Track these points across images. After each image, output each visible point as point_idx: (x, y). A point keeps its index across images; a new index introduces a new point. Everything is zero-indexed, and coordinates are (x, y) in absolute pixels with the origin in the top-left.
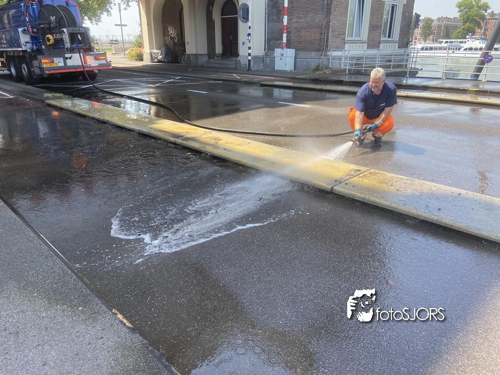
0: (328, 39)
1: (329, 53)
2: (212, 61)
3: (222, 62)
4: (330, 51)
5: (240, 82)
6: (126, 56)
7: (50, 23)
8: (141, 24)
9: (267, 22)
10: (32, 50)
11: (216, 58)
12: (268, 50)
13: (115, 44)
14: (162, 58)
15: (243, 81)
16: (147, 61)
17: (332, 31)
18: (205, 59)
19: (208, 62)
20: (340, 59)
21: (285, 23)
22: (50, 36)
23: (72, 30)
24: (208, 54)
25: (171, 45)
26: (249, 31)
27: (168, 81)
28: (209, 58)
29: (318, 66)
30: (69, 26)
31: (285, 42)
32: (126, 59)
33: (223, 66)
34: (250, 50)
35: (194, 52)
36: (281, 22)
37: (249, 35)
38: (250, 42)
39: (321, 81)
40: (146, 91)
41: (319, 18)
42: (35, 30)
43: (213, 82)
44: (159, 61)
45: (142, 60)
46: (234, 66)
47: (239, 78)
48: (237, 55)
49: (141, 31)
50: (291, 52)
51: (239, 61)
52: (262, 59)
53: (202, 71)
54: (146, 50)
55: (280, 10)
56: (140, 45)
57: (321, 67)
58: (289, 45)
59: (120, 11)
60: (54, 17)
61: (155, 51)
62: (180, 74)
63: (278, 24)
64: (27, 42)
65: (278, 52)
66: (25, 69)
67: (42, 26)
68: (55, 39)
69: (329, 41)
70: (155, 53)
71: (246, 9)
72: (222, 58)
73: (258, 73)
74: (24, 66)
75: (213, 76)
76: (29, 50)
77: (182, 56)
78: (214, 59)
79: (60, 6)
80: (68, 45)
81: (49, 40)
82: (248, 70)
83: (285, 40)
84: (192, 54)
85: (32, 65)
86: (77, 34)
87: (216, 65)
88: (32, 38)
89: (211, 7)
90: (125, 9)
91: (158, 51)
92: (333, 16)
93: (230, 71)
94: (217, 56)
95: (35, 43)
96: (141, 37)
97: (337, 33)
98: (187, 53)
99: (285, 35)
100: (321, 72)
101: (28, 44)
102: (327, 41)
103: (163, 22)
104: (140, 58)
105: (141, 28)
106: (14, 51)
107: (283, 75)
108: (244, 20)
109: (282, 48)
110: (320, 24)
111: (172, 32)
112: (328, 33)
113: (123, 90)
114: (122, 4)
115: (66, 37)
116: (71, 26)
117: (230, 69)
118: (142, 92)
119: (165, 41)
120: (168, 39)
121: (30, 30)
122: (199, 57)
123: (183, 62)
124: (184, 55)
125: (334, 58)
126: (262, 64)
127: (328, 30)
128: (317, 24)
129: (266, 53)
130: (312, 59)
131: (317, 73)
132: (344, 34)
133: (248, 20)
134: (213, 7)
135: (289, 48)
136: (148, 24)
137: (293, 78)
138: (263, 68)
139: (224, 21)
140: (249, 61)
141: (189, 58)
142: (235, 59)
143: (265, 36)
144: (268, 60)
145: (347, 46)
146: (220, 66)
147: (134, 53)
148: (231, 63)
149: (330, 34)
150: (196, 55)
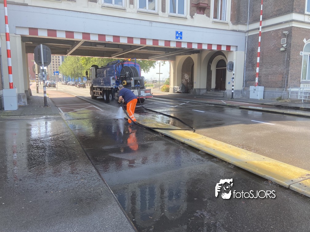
0: (287, 81)
1: (288, 89)
2: (208, 92)
3: (215, 93)
4: (289, 88)
5: (226, 105)
6: (160, 89)
7: (126, 75)
8: (170, 73)
9: (245, 71)
10: (116, 88)
11: (211, 91)
12: (246, 86)
13: (155, 82)
14: (179, 91)
15: (228, 105)
16: (171, 92)
17: (291, 76)
18: (205, 91)
19: (206, 93)
20: (297, 93)
21: (257, 71)
22: (125, 81)
23: (136, 78)
24: (207, 88)
25: (185, 84)
26: (233, 76)
27: (182, 104)
28: (207, 91)
29: (281, 97)
30: (134, 76)
31: (257, 82)
32: (160, 91)
33: (215, 95)
34: (233, 87)
35: (198, 88)
36: (255, 71)
37: (233, 78)
38: (233, 82)
39: (283, 107)
40: (169, 109)
41: (281, 69)
42: (118, 78)
43: (208, 105)
44: (178, 92)
45: (168, 91)
46: (222, 96)
47: (225, 103)
48: (225, 89)
49: (170, 76)
50: (261, 89)
51: (226, 93)
52: (241, 92)
53: (202, 98)
54: (171, 86)
55: (254, 64)
56: (168, 83)
57: (283, 98)
58: (259, 84)
59: (160, 66)
60: (128, 72)
61: (176, 87)
62: (189, 100)
63: (253, 72)
64: (114, 84)
65: (252, 88)
66: (111, 97)
67: (122, 76)
68: (127, 83)
69: (289, 82)
70: (176, 88)
71: (232, 65)
72: (215, 91)
73: (238, 100)
74: (111, 95)
75: (209, 102)
76: (114, 88)
77: (191, 90)
78: (210, 91)
79: (132, 67)
80: (133, 85)
81: (124, 83)
82: (231, 98)
83: (257, 81)
84: (197, 89)
85: (114, 95)
86: (138, 80)
87: (211, 95)
88: (116, 82)
89: (210, 64)
90: (163, 65)
91: (177, 87)
92: (291, 67)
93: (220, 99)
94: (212, 90)
95: (117, 84)
96: (169, 79)
97: (294, 77)
98: (194, 88)
99: (257, 78)
100: (283, 101)
101: (114, 85)
102: (287, 82)
103: (182, 72)
104: (168, 90)
105: (170, 75)
106: (107, 88)
107: (255, 102)
108: (230, 70)
109: (255, 86)
110: (282, 72)
111: (187, 77)
112: (287, 78)
113: (157, 109)
114: (161, 62)
115: (132, 82)
116: (136, 77)
117: (220, 97)
118: (167, 110)
119: (182, 82)
120: (184, 81)
121: (116, 78)
122: (201, 90)
123: (191, 93)
124: (192, 89)
125: (292, 92)
126: (241, 95)
127: (288, 76)
128: (279, 72)
129: (244, 89)
130: (277, 93)
131: (280, 101)
132: (300, 78)
133: (233, 70)
134: (211, 63)
135: (260, 86)
136: (174, 73)
137: (262, 104)
138: (242, 97)
139: (217, 71)
140: (232, 93)
141: (195, 91)
142: (223, 91)
143: (244, 79)
144: (245, 92)
145: (302, 85)
146: (213, 95)
147: (164, 88)
148: (221, 94)
149: (289, 78)
150: (199, 89)
